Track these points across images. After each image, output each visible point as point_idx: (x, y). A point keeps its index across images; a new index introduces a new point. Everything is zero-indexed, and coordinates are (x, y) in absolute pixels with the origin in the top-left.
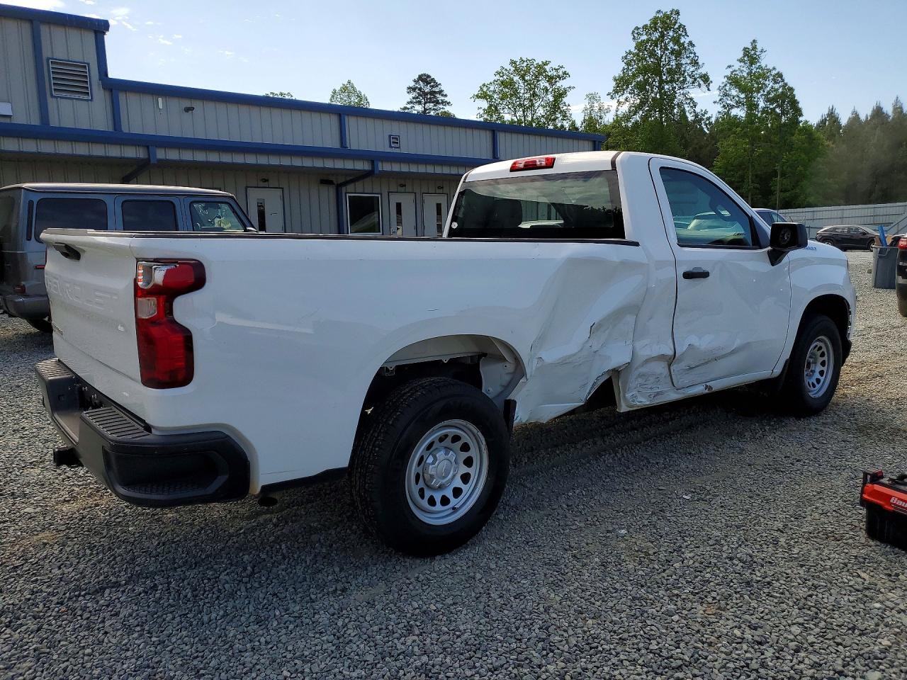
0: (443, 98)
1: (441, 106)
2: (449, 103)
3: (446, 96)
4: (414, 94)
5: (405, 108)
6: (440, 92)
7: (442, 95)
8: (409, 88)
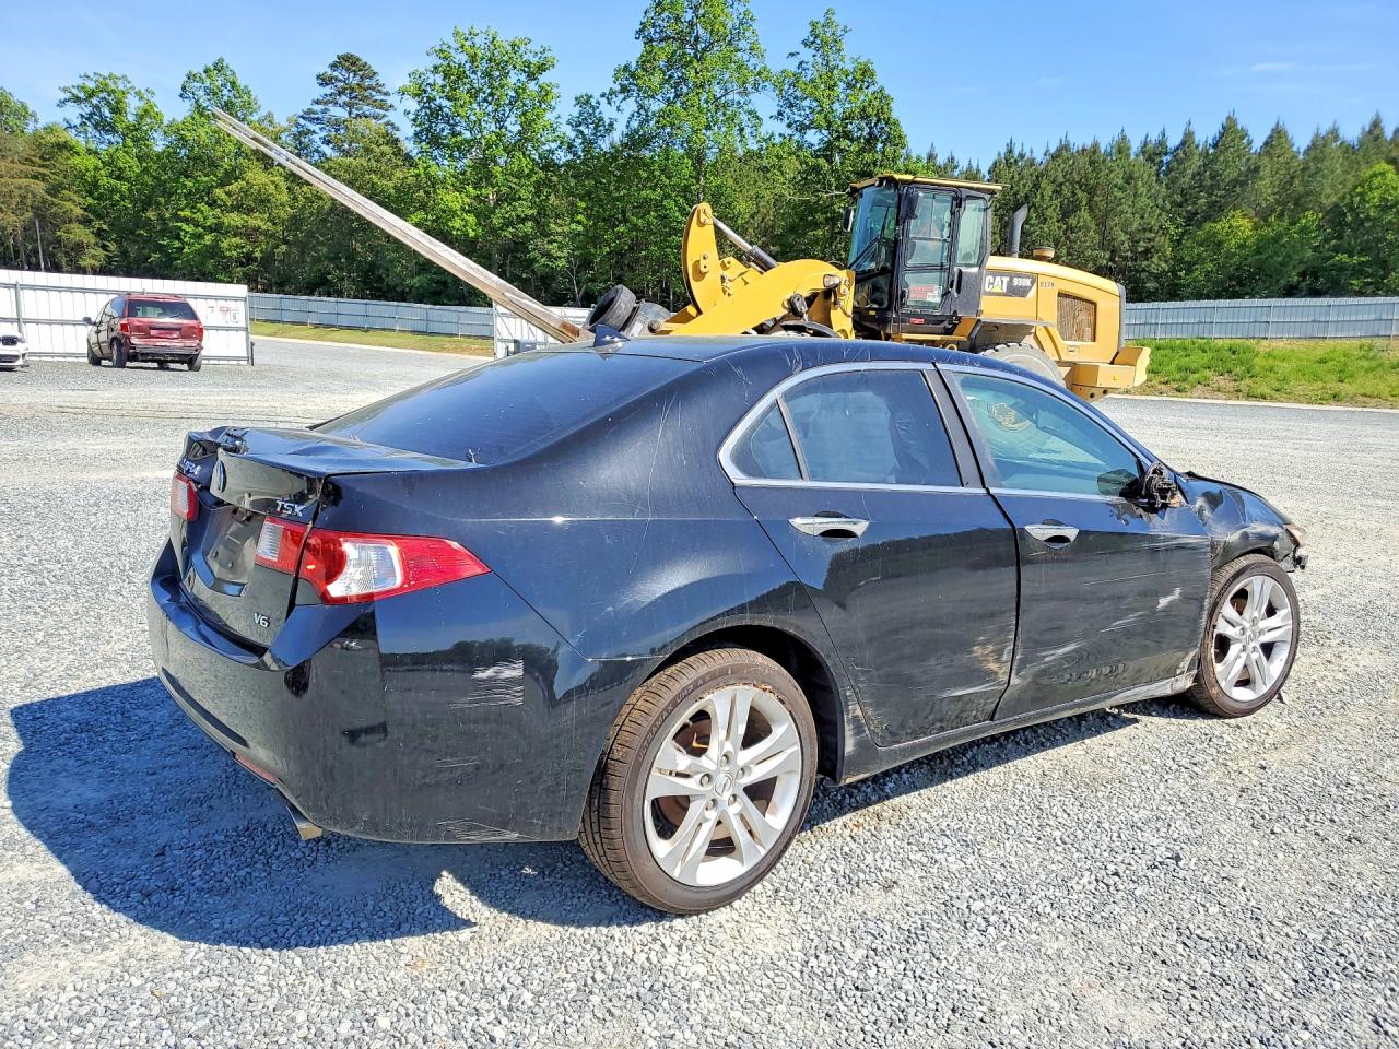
0: (383, 97)
1: (381, 112)
2: (391, 106)
3: (386, 94)
4: (328, 90)
5: (310, 111)
6: (378, 88)
7: (379, 91)
8: (318, 77)
